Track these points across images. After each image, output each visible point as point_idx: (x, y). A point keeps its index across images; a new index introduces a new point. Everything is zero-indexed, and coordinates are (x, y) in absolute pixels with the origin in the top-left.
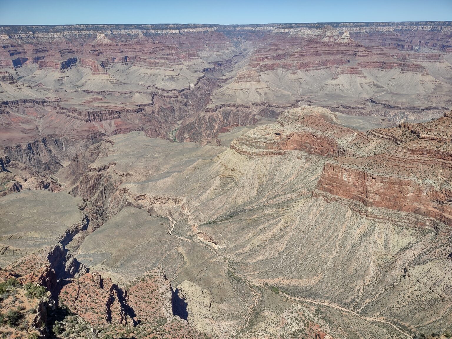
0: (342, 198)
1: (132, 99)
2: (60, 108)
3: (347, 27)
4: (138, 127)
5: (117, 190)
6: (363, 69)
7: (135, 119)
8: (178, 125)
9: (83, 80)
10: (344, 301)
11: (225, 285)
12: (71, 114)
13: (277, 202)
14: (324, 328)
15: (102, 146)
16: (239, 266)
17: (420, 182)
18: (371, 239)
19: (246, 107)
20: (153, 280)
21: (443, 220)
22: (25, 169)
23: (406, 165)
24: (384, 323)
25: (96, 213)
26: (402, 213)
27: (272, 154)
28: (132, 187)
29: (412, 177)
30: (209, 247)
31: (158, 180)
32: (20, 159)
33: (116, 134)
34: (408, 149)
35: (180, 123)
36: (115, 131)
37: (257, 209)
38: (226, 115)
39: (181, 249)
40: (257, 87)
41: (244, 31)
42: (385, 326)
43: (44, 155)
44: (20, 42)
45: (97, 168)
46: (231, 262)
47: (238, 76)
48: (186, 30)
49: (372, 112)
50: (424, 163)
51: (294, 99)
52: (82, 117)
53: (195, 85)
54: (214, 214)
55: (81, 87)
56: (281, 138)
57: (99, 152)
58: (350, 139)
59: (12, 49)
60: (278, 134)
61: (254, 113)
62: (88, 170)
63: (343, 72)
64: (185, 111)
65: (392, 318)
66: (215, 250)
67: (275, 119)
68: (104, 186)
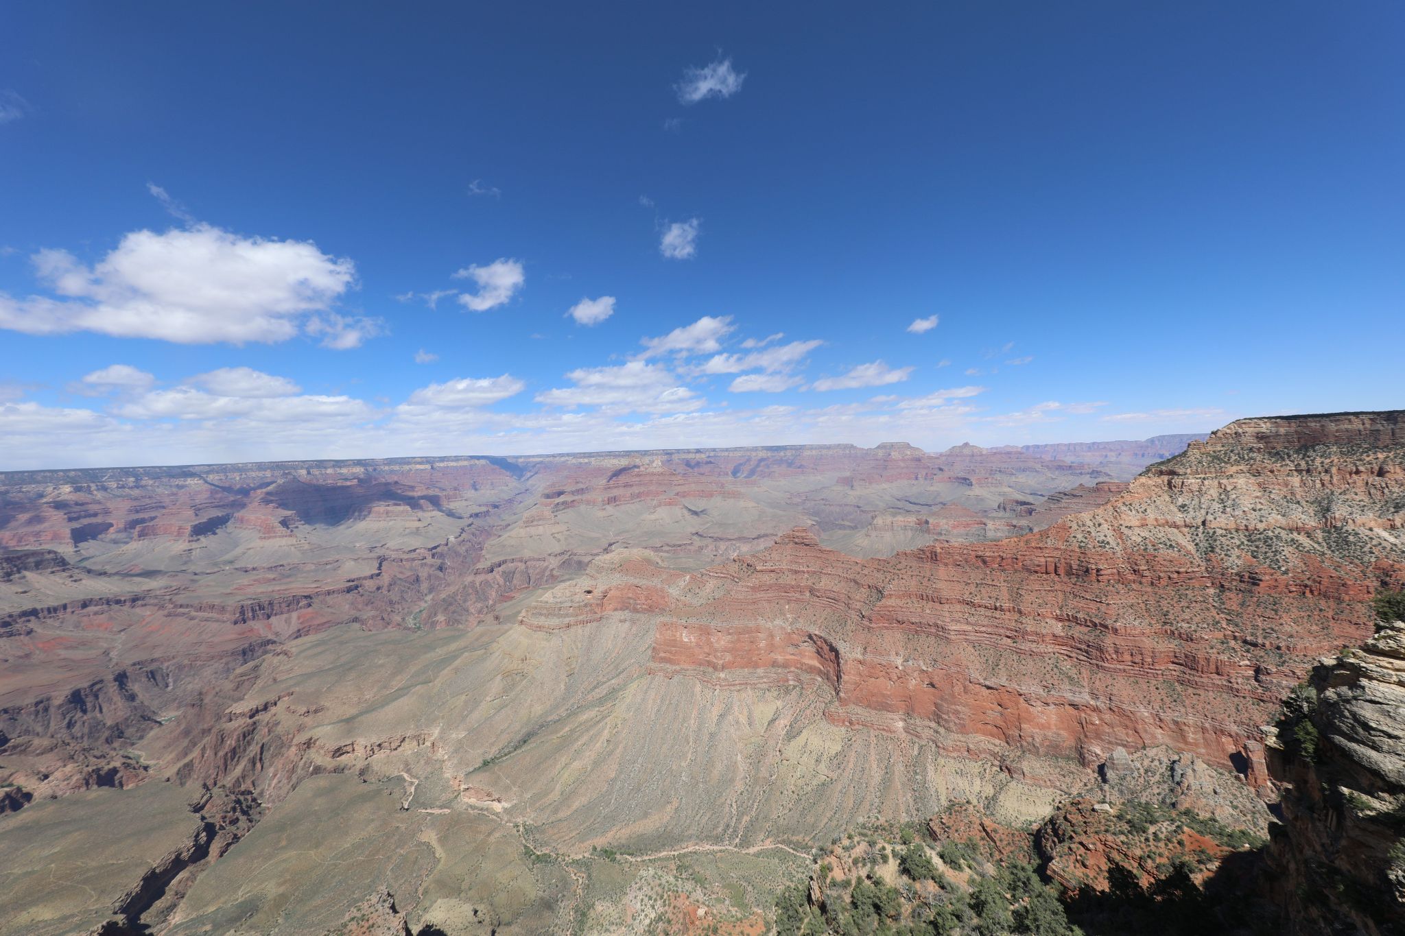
0: (686, 666)
1: (339, 572)
2: (176, 606)
3: (657, 454)
4: (347, 617)
5: (290, 746)
6: (683, 499)
7: (344, 606)
8: (426, 602)
9: (238, 551)
10: (715, 832)
11: (519, 880)
12: (201, 614)
13: (598, 696)
14: (694, 896)
15: (265, 664)
16: (543, 832)
17: (769, 625)
18: (730, 718)
19: (539, 560)
20: (367, 925)
21: (804, 668)
22: (52, 749)
23: (750, 607)
24: (772, 849)
25: (234, 809)
26: (760, 671)
27: (582, 622)
28: (326, 734)
29: (761, 622)
30: (486, 813)
31: (383, 706)
32: (39, 729)
33: (300, 636)
34: (748, 587)
35: (429, 598)
36: (299, 631)
37: (569, 716)
38: (509, 576)
39: (430, 836)
40: (554, 531)
41: (529, 462)
42: (776, 852)
43: (113, 707)
44: (99, 495)
45: (246, 710)
46: (528, 830)
47: (524, 519)
48: (442, 465)
49: (701, 548)
50: (769, 601)
51: (605, 544)
52: (227, 616)
53: (456, 538)
54: (492, 744)
55: (231, 562)
56: (594, 598)
57: (257, 677)
58: (682, 584)
59: (77, 508)
60: (589, 592)
61: (551, 567)
62: (224, 719)
63: (659, 506)
64: (437, 578)
65: (781, 835)
66: (497, 814)
67: (583, 572)
68: (260, 745)
